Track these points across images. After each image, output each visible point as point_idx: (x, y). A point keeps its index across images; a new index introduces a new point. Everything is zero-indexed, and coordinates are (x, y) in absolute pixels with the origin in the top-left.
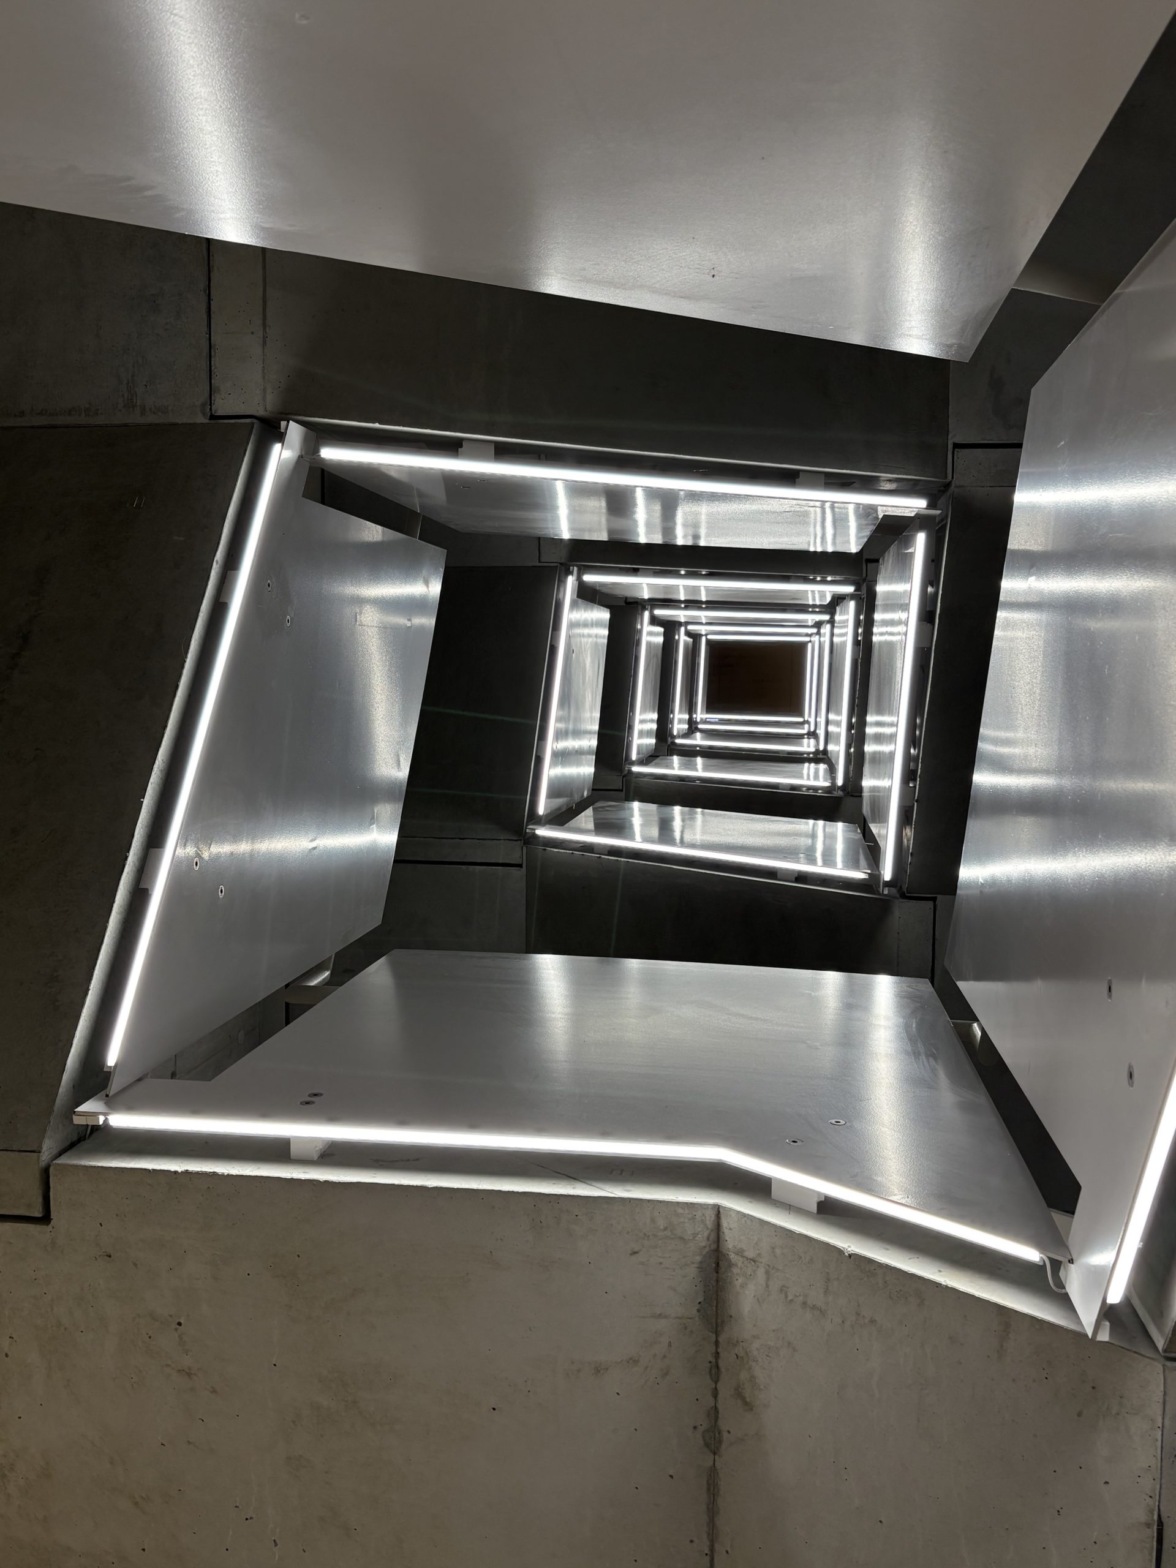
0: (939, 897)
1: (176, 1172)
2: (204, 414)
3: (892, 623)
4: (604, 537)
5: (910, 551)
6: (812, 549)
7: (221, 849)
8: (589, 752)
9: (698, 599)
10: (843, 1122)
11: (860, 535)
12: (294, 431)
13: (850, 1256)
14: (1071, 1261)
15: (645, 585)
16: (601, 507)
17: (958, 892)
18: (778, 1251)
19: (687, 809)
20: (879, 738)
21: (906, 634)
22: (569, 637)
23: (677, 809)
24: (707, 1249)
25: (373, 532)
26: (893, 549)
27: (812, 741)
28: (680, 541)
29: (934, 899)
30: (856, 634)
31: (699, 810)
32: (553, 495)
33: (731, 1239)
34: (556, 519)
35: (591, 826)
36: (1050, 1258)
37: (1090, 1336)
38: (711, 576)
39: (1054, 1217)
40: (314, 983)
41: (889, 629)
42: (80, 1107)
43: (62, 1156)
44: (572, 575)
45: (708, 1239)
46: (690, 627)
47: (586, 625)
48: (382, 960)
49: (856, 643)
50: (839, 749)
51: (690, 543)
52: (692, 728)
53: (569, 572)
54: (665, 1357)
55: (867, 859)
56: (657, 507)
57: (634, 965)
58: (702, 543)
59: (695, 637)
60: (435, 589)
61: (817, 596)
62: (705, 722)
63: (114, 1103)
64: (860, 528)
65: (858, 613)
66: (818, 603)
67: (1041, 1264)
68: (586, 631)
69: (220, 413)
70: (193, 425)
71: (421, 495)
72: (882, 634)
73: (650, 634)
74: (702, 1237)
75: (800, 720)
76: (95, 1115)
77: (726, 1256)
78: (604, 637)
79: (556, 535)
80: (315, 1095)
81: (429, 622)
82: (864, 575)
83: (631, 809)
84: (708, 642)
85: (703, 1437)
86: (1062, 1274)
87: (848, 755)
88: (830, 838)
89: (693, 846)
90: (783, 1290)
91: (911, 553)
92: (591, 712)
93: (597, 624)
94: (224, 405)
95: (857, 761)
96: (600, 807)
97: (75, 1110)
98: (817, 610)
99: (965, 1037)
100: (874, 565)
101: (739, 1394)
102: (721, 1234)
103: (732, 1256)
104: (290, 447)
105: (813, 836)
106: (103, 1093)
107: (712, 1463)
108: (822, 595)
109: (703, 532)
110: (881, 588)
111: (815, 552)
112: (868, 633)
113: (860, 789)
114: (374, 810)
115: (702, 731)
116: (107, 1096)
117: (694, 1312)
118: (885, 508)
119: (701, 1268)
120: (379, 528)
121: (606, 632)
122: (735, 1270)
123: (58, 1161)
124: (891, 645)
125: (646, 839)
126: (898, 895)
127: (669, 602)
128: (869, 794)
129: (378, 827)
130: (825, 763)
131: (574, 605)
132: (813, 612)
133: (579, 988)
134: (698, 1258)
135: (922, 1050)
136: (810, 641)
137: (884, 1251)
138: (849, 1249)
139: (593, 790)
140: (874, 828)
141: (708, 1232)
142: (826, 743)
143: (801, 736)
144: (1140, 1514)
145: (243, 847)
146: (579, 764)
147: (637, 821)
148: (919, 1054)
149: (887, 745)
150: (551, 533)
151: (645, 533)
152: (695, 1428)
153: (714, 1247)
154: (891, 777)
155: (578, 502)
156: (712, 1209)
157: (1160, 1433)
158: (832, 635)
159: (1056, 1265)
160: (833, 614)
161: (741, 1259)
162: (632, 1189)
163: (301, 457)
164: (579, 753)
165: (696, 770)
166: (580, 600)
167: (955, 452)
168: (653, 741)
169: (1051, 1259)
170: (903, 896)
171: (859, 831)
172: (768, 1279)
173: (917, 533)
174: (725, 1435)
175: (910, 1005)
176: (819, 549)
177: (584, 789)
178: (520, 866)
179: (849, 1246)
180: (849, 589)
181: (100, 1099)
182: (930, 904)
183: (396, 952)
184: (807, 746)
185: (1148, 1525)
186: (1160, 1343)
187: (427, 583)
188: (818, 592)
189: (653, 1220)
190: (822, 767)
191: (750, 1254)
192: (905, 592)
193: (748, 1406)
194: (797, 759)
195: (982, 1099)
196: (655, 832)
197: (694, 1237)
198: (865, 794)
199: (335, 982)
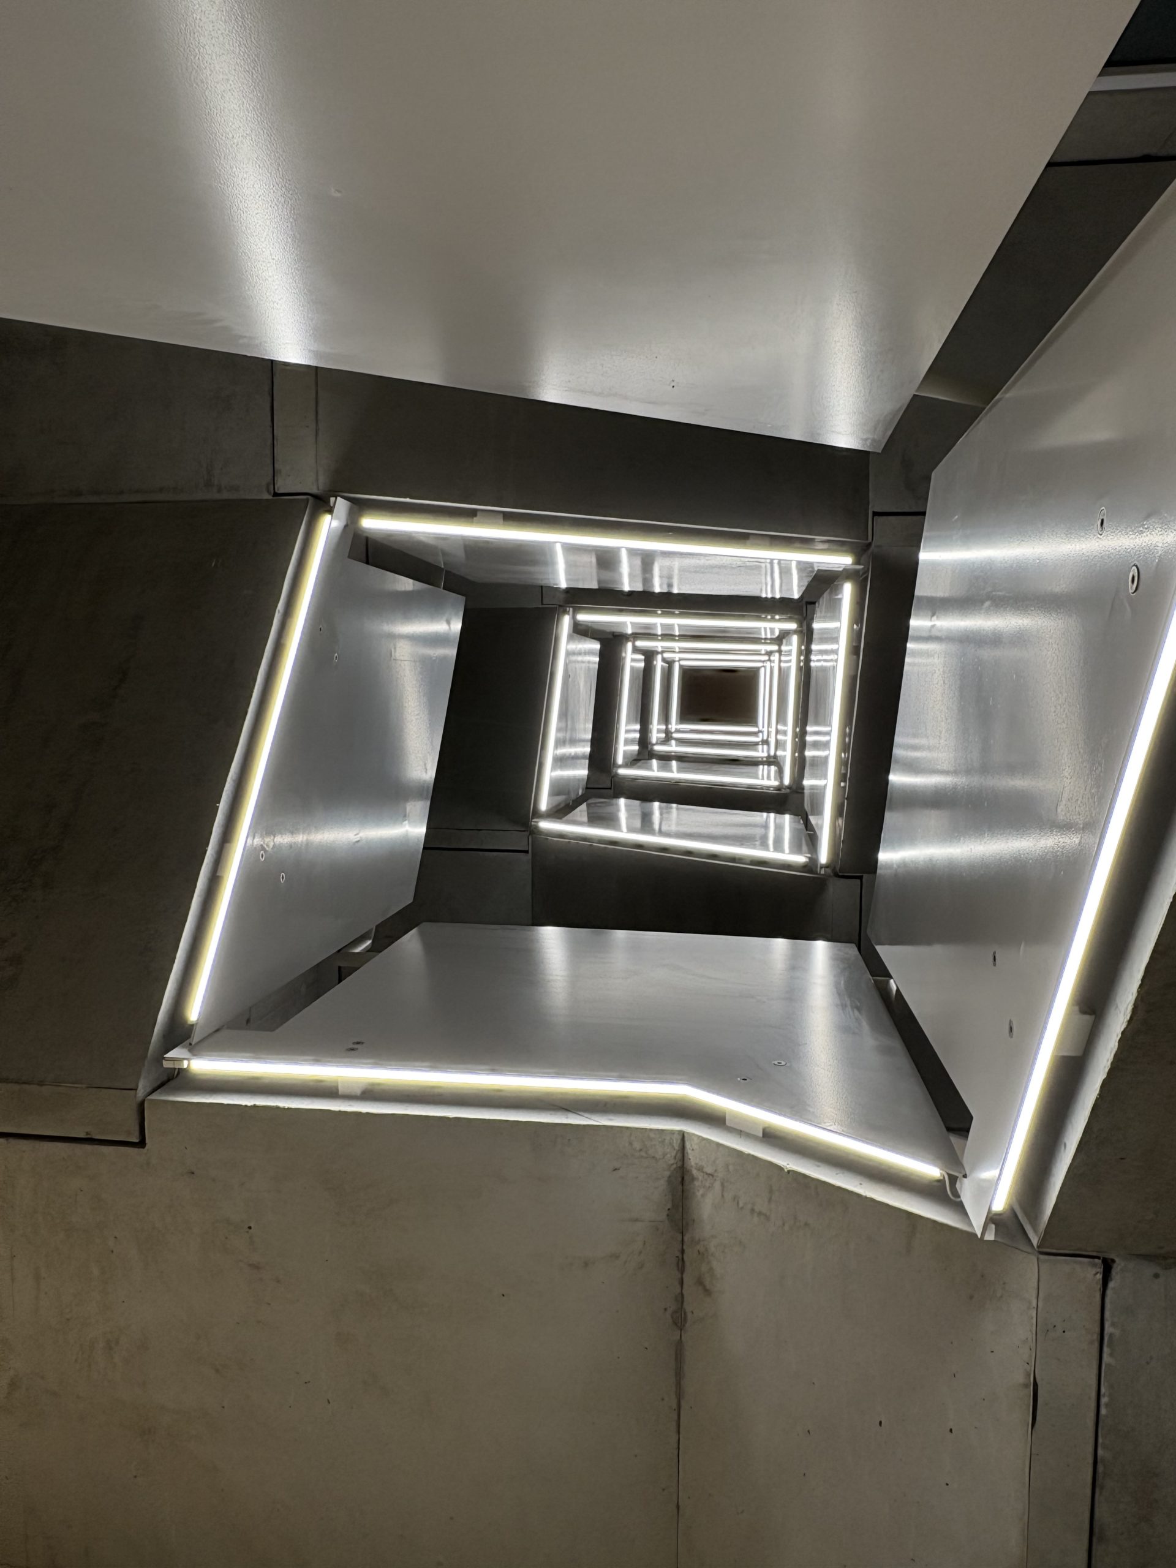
0: (865, 876)
1: (246, 1106)
2: (268, 491)
3: (826, 652)
4: (594, 585)
5: (839, 596)
6: (764, 596)
7: (283, 839)
8: (583, 757)
9: (673, 633)
10: (783, 1063)
11: (802, 584)
12: (341, 505)
13: (789, 1172)
14: (965, 1176)
15: (627, 621)
16: (591, 562)
17: (879, 871)
18: (731, 1168)
19: (664, 805)
20: (816, 745)
21: (836, 661)
22: (566, 665)
23: (656, 804)
24: (675, 1166)
25: (406, 584)
26: (826, 595)
27: (765, 747)
28: (657, 589)
29: (861, 878)
30: (799, 661)
31: (674, 805)
32: (552, 553)
33: (694, 1158)
34: (555, 572)
35: (585, 819)
36: (948, 1174)
37: (979, 1236)
38: (681, 615)
39: (952, 1141)
40: (358, 949)
41: (825, 657)
42: (169, 1053)
43: (154, 1094)
44: (569, 614)
45: (675, 1158)
46: (666, 655)
47: (579, 653)
48: (414, 931)
49: (799, 669)
50: (787, 755)
51: (665, 590)
52: (668, 738)
53: (565, 612)
54: (640, 1253)
55: (808, 845)
56: (638, 562)
57: (620, 935)
58: (675, 591)
59: (670, 663)
60: (457, 626)
61: (768, 631)
62: (678, 731)
63: (195, 1050)
64: (800, 579)
65: (800, 644)
66: (769, 636)
67: (942, 1178)
68: (580, 658)
69: (281, 491)
70: (260, 501)
71: (444, 553)
72: (818, 661)
73: (633, 660)
74: (670, 1155)
75: (754, 729)
76: (181, 1060)
77: (689, 1171)
78: (595, 663)
79: (557, 585)
80: (358, 1043)
81: (452, 652)
82: (805, 615)
83: (617, 805)
84: (681, 667)
85: (672, 1317)
86: (958, 1186)
87: (793, 758)
88: (779, 828)
89: (668, 835)
90: (735, 1198)
91: (839, 599)
92: (585, 724)
93: (590, 653)
94: (284, 485)
95: (800, 765)
96: (592, 803)
97: (165, 1056)
98: (769, 641)
99: (883, 991)
100: (813, 605)
101: (700, 1282)
102: (686, 1154)
103: (695, 1172)
104: (337, 518)
105: (766, 826)
106: (187, 1042)
107: (679, 1337)
108: (772, 630)
109: (675, 582)
110: (816, 625)
111: (766, 598)
112: (808, 660)
113: (803, 788)
114: (405, 809)
115: (677, 740)
116: (190, 1044)
117: (663, 1216)
118: (819, 565)
119: (669, 1181)
120: (411, 581)
121: (597, 659)
122: (697, 1183)
123: (150, 1097)
124: (824, 670)
125: (631, 830)
126: (832, 874)
127: (650, 636)
128: (809, 791)
129: (409, 823)
130: (775, 766)
131: (570, 638)
132: (766, 643)
133: (576, 953)
134: (667, 1173)
135: (848, 1003)
136: (763, 666)
137: (817, 1168)
138: (788, 1166)
139: (587, 788)
140: (813, 819)
141: (675, 1152)
142: (776, 749)
143: (757, 744)
144: (1020, 1378)
145: (300, 838)
146: (574, 767)
147: (623, 815)
148: (846, 1006)
149: (823, 751)
150: (551, 583)
151: (627, 584)
152: (666, 1309)
153: (680, 1164)
154: (825, 777)
155: (572, 558)
156: (678, 1134)
157: (1035, 1312)
158: (780, 661)
159: (953, 1179)
160: (780, 645)
161: (702, 1174)
162: (613, 1118)
163: (346, 526)
164: (575, 757)
165: (672, 771)
166: (575, 635)
167: (875, 519)
168: (636, 748)
169: (950, 1176)
170: (837, 875)
171: (802, 822)
172: (723, 1190)
173: (845, 582)
174: (689, 1315)
175: (841, 965)
176: (770, 596)
177: (579, 788)
178: (527, 852)
179: (788, 1164)
180: (793, 626)
181: (183, 1047)
182: (858, 881)
183: (426, 925)
184: (761, 753)
185: (1026, 1386)
186: (1035, 1241)
187: (448, 623)
188: (770, 626)
189: (631, 1144)
190: (773, 768)
191: (709, 1170)
192: (836, 628)
193: (707, 1292)
194: (754, 763)
195: (897, 1044)
196: (638, 823)
197: (664, 1157)
198: (806, 792)
199: (375, 949)
